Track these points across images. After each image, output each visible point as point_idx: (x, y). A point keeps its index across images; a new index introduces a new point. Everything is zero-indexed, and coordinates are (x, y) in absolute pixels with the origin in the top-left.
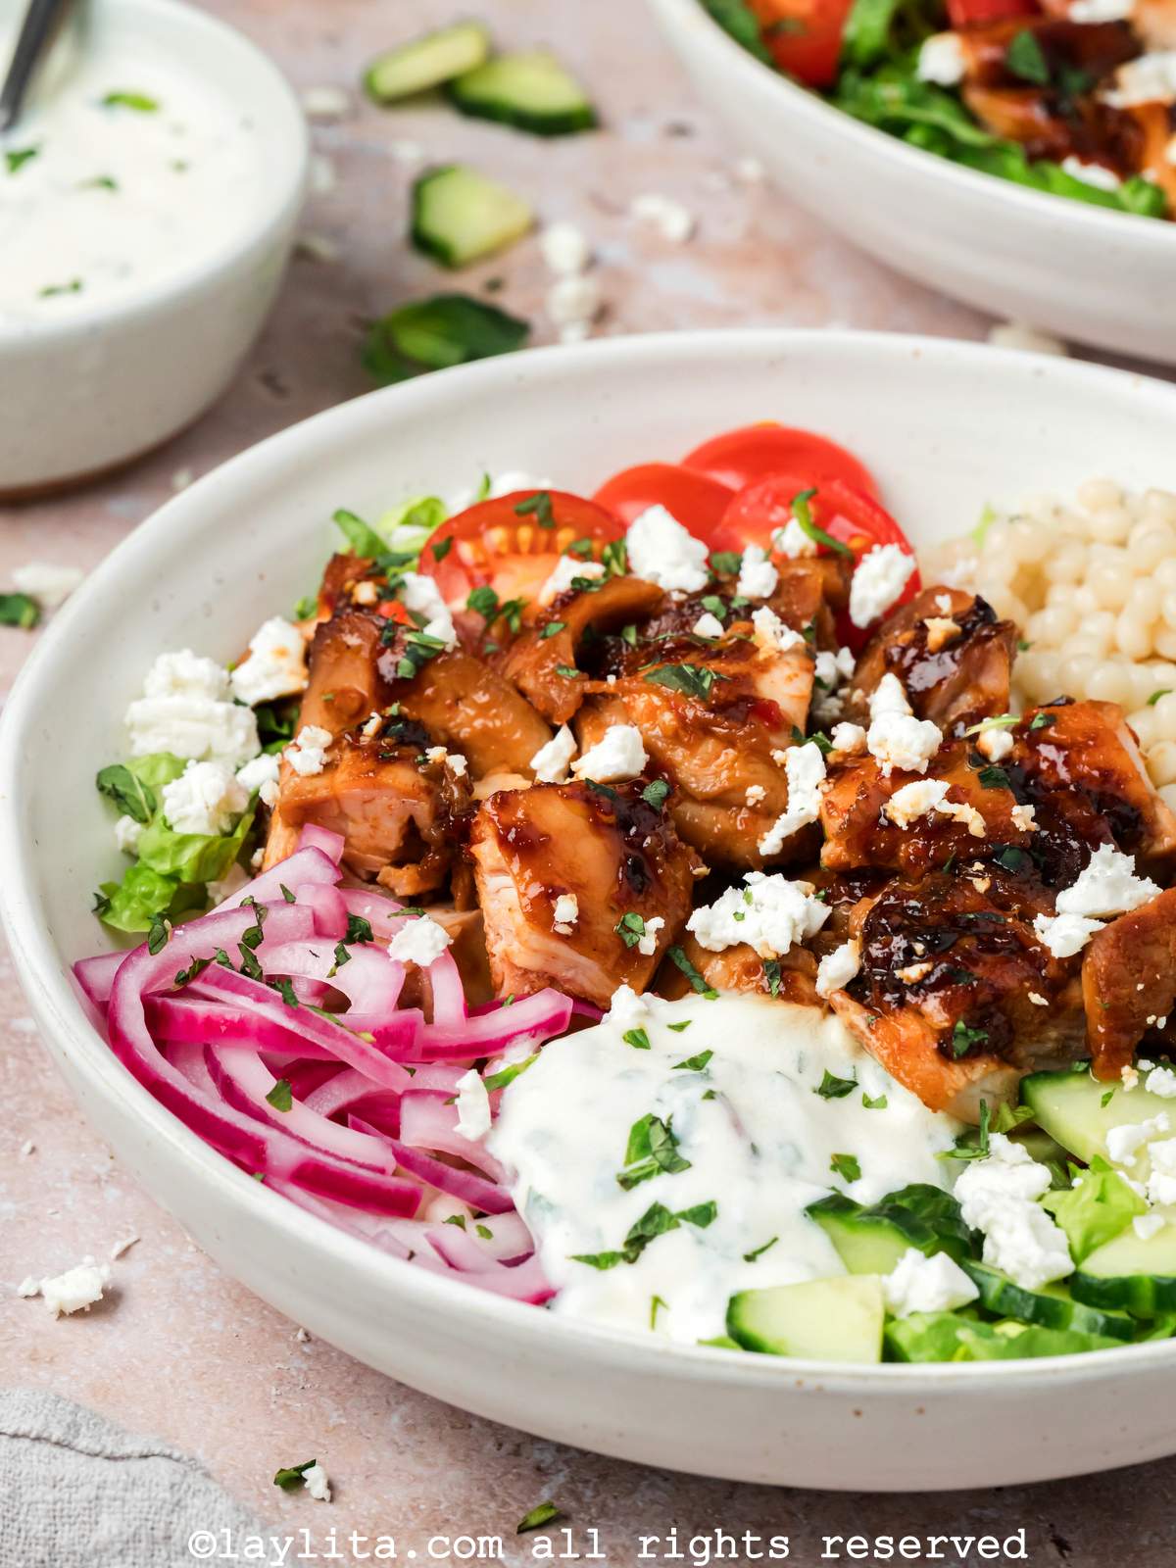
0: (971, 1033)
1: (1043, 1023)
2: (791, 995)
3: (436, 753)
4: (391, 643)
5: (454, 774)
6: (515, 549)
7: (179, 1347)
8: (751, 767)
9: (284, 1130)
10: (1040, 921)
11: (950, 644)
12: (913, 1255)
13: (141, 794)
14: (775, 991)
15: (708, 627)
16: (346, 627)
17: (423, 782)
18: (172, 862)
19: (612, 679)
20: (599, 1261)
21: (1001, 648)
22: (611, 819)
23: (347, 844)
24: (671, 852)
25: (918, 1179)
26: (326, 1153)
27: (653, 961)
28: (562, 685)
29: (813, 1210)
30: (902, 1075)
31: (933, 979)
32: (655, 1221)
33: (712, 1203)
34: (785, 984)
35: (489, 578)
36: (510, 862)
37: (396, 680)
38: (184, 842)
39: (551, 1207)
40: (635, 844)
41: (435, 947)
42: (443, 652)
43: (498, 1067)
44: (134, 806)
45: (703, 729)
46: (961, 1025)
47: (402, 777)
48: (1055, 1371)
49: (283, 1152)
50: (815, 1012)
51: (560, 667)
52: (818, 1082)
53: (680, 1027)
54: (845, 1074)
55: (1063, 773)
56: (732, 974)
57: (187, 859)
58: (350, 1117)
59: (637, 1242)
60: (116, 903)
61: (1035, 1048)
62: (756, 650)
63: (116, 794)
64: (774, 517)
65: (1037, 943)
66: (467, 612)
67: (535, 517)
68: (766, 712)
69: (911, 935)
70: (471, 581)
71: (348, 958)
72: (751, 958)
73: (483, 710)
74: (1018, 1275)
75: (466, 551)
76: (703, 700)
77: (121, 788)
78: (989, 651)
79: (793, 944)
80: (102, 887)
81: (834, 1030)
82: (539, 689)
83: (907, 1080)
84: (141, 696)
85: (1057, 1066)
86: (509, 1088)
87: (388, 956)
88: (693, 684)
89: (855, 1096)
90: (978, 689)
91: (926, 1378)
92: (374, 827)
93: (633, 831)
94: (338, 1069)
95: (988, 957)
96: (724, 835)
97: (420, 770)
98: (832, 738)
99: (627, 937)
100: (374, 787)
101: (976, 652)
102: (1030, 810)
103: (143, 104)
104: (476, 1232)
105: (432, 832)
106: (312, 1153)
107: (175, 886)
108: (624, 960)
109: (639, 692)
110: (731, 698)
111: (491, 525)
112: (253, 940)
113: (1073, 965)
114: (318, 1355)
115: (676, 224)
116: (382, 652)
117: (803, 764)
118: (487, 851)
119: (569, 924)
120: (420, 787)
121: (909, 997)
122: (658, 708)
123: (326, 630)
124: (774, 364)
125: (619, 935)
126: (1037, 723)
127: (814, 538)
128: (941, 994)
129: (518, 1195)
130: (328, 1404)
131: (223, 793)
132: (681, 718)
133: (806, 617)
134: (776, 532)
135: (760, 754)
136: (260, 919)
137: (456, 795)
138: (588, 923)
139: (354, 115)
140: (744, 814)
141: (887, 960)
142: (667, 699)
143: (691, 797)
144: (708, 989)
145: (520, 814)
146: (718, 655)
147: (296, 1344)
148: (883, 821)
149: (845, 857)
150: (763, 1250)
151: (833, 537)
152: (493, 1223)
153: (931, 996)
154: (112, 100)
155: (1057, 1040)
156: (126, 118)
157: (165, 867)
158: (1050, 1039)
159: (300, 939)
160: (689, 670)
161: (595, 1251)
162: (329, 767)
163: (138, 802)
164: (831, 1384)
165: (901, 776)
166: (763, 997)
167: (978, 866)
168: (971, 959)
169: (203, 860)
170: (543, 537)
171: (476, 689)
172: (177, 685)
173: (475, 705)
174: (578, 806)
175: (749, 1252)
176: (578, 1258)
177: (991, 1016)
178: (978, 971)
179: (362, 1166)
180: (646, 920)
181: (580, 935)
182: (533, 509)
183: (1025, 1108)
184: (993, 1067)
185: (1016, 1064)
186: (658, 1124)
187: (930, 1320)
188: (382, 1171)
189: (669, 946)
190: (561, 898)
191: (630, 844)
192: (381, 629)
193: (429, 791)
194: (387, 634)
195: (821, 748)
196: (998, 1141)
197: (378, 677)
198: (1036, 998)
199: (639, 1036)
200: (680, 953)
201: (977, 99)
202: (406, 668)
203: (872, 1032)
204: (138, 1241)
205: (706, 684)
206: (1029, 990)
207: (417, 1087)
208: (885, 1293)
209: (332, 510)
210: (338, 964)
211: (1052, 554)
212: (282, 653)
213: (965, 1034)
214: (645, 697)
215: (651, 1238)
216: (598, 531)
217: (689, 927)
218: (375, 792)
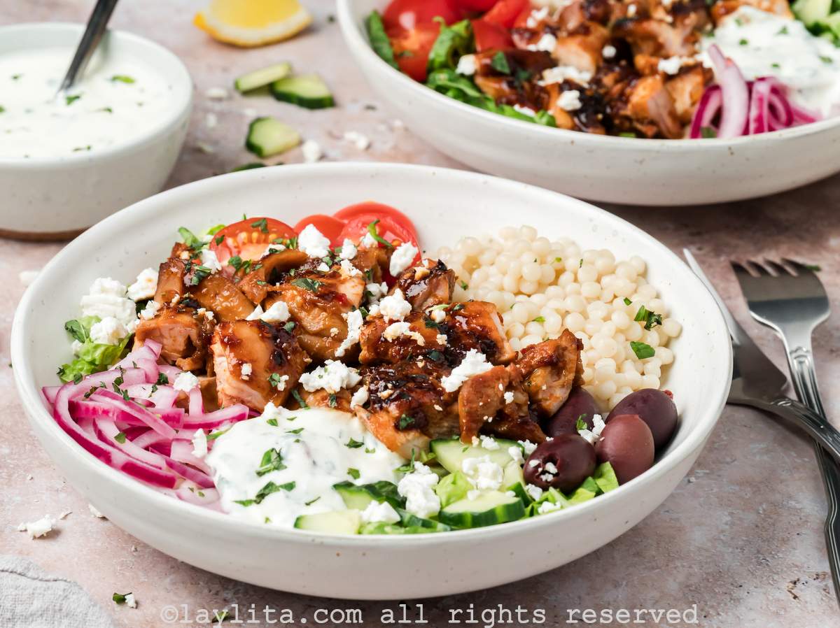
0: (408, 419)
1: (441, 419)
2: (339, 407)
3: (201, 311)
4: (189, 270)
5: (208, 319)
6: (250, 241)
7: (82, 551)
8: (333, 320)
9: (121, 450)
10: (444, 379)
11: (424, 277)
12: (374, 503)
13: (83, 331)
14: (333, 406)
15: (323, 268)
16: (172, 264)
17: (194, 321)
18: (92, 355)
19: (278, 284)
20: (245, 503)
21: (445, 278)
22: (269, 335)
23: (163, 348)
24: (295, 352)
25: (383, 479)
26: (137, 459)
27: (283, 394)
28: (257, 288)
29: (336, 486)
30: (379, 436)
31: (393, 397)
32: (270, 487)
33: (294, 482)
34: (337, 403)
35: (239, 252)
36: (225, 350)
37: (190, 286)
38: (97, 347)
39: (227, 482)
40: (278, 346)
41: (192, 383)
42: (210, 274)
43: (215, 431)
44: (80, 336)
45: (313, 304)
46: (404, 416)
47: (186, 319)
48: (419, 539)
49: (119, 458)
50: (349, 415)
51: (259, 281)
52: (348, 442)
53: (292, 419)
54: (359, 440)
55: (465, 327)
56: (317, 400)
57: (98, 355)
58: (150, 448)
59: (261, 496)
60: (67, 371)
61: (438, 430)
62: (341, 276)
63: (72, 331)
64: (362, 232)
65: (441, 387)
66: (228, 266)
67: (260, 228)
68: (340, 298)
69: (387, 381)
70: (231, 253)
71: (157, 389)
72: (325, 394)
73: (227, 298)
74: (417, 512)
75: (230, 241)
76: (315, 292)
77: (75, 329)
78: (440, 280)
79: (341, 388)
80: (63, 366)
81: (356, 422)
82: (250, 290)
83: (381, 438)
84: (88, 294)
85: (446, 437)
86: (216, 440)
87: (173, 388)
88: (311, 286)
89: (362, 449)
90: (436, 296)
91: (365, 540)
92: (174, 341)
93: (278, 341)
94: (147, 429)
95: (418, 390)
96: (320, 349)
97: (194, 317)
98: (369, 311)
99: (272, 383)
100: (174, 323)
101: (435, 280)
102: (445, 337)
103: (128, 80)
104: (198, 494)
105: (197, 342)
106: (131, 459)
107: (93, 367)
108: (271, 392)
109: (289, 290)
110: (326, 292)
111: (241, 231)
112: (119, 381)
113: (455, 396)
114: (140, 556)
115: (362, 143)
116: (186, 274)
117: (354, 319)
118: (217, 348)
119: (248, 375)
120: (192, 323)
121: (384, 405)
122: (296, 295)
123: (163, 266)
124: (374, 176)
125: (269, 382)
126: (457, 308)
127: (377, 240)
128: (396, 403)
129: (215, 480)
130: (140, 574)
131: (115, 328)
132: (305, 300)
133: (367, 267)
134: (362, 238)
135: (337, 315)
136: (122, 373)
137: (208, 327)
138: (256, 376)
139: (230, 98)
140: (330, 339)
141: (377, 390)
142: (299, 292)
143: (307, 332)
144: (306, 406)
145: (230, 331)
146: (323, 276)
147: (131, 552)
148: (382, 339)
149: (367, 355)
150: (313, 501)
151: (386, 240)
152: (205, 491)
153: (392, 404)
154: (115, 79)
155: (447, 427)
156: (120, 86)
157: (89, 358)
158: (444, 427)
159: (139, 383)
160: (310, 281)
161: (244, 499)
162: (157, 316)
163: (82, 334)
164: (325, 541)
165: (391, 322)
166: (327, 409)
167: (420, 357)
168: (410, 390)
169: (104, 355)
170: (263, 237)
171: (223, 290)
172: (103, 291)
173: (223, 296)
174: (255, 329)
175: (308, 502)
176: (237, 502)
177: (417, 413)
178: (413, 395)
179: (152, 466)
180: (281, 376)
181: (252, 380)
182: (259, 225)
183: (432, 454)
184: (417, 434)
185: (429, 435)
186: (274, 451)
187: (376, 525)
188: (160, 468)
189: (291, 389)
190: (244, 365)
191: (277, 346)
192: (185, 265)
193: (196, 325)
194: (188, 267)
195: (362, 314)
196: (418, 465)
197: (183, 284)
198: (438, 408)
199: (274, 422)
200: (296, 392)
201: (480, 81)
202: (195, 281)
203: (369, 419)
204: (71, 513)
205: (316, 287)
206: (435, 404)
207: (179, 438)
208: (361, 517)
209: (179, 227)
210: (153, 392)
211: (482, 252)
212: (150, 280)
213: (405, 419)
214: (291, 291)
215: (267, 495)
216: (286, 235)
217: (300, 381)
218: (174, 325)
